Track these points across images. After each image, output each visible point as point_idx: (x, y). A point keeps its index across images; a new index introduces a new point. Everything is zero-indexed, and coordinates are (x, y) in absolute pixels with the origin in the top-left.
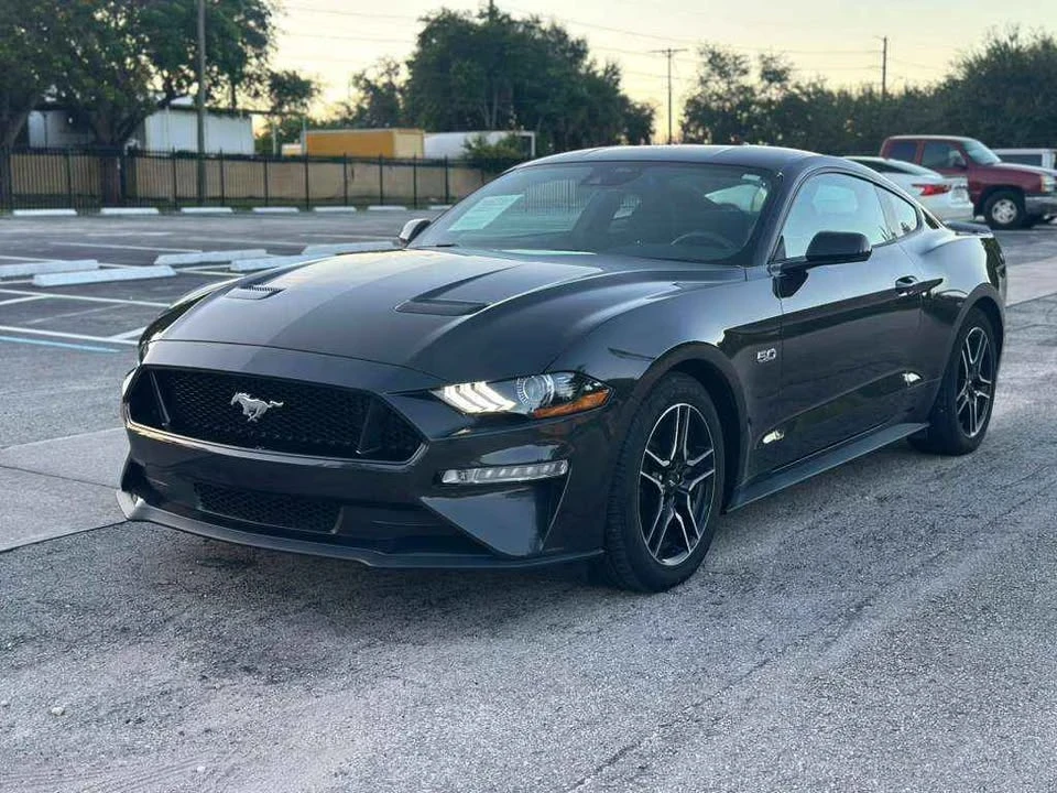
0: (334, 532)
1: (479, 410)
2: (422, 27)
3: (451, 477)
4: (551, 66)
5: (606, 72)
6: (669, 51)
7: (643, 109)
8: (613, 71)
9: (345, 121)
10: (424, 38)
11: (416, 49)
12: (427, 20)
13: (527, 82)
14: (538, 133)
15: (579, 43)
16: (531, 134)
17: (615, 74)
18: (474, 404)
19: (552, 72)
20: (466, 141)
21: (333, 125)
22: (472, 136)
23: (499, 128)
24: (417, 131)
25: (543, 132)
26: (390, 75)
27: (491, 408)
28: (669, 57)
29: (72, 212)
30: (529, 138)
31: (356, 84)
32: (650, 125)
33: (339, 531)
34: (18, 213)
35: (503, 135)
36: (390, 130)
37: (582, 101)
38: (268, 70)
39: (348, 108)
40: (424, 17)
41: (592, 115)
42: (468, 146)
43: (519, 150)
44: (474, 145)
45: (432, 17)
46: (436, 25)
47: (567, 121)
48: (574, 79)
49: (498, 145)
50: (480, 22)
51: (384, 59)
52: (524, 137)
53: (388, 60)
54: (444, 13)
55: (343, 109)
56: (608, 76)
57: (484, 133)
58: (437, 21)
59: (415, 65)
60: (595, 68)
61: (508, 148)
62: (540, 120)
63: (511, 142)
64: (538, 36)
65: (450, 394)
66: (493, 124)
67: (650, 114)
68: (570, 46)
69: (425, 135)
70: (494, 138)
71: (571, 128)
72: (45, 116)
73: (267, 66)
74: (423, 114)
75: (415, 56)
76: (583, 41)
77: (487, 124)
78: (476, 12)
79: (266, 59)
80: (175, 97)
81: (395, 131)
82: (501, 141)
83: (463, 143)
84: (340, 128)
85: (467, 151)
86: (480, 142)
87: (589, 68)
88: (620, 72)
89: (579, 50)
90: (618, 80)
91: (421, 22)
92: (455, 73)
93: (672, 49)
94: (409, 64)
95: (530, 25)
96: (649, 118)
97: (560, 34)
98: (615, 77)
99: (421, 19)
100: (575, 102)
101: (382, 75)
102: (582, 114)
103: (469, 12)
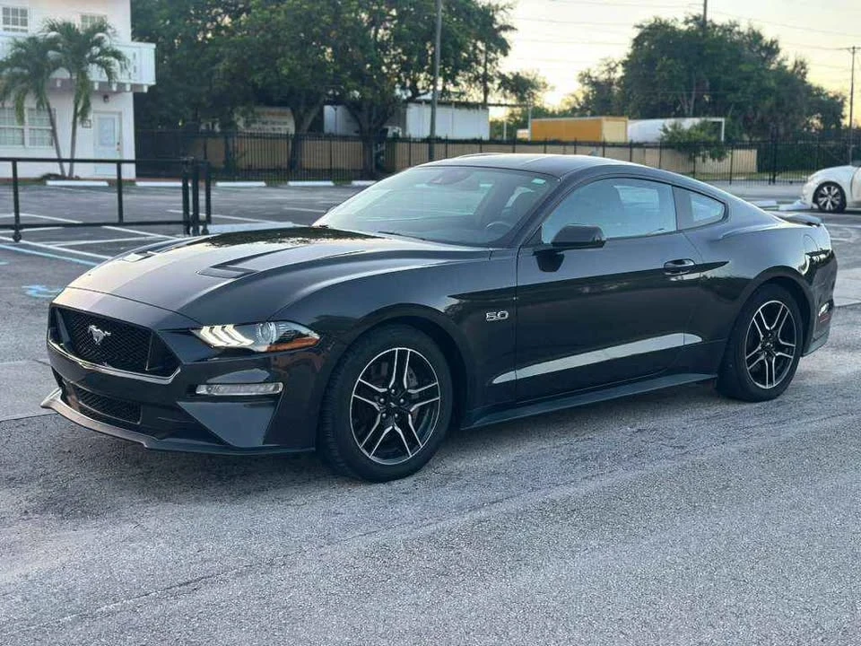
0: (139, 423)
1: (224, 344)
2: (636, 33)
3: (202, 390)
4: (743, 62)
5: (796, 66)
6: (854, 48)
7: (836, 97)
8: (801, 65)
9: (574, 110)
10: (637, 42)
11: (630, 51)
12: (641, 27)
13: (722, 76)
14: (729, 119)
15: (773, 43)
16: (722, 120)
17: (803, 67)
18: (221, 340)
19: (743, 67)
20: (664, 126)
21: (564, 114)
22: (669, 122)
23: (695, 115)
24: (623, 118)
25: (734, 118)
26: (609, 72)
27: (234, 344)
28: (854, 53)
29: (330, 183)
30: (720, 123)
31: (581, 81)
32: (842, 111)
33: (141, 423)
34: (291, 183)
35: (697, 121)
36: (599, 118)
37: (770, 91)
38: (498, 72)
39: (577, 99)
40: (638, 24)
41: (779, 104)
42: (665, 130)
43: (710, 134)
44: (670, 129)
45: (646, 25)
46: (648, 30)
47: (755, 109)
48: (763, 72)
49: (691, 129)
50: (684, 27)
51: (605, 60)
52: (714, 123)
53: (609, 61)
54: (656, 21)
55: (573, 99)
56: (797, 69)
57: (678, 120)
58: (650, 27)
59: (629, 64)
60: (785, 63)
61: (699, 132)
62: (732, 108)
63: (702, 127)
64: (736, 37)
65: (205, 333)
66: (691, 113)
67: (842, 102)
68: (764, 44)
69: (629, 121)
70: (688, 123)
71: (759, 115)
72: (336, 109)
73: (497, 69)
74: (631, 105)
75: (629, 56)
76: (776, 41)
77: (686, 112)
78: (682, 19)
79: (497, 64)
80: (420, 95)
81: (604, 118)
82: (695, 127)
83: (662, 128)
84: (571, 116)
85: (664, 134)
86: (674, 127)
87: (779, 64)
88: (807, 67)
89: (772, 49)
90: (805, 73)
91: (636, 29)
92: (660, 70)
93: (856, 46)
94: (625, 64)
95: (728, 29)
96: (841, 105)
97: (757, 37)
98: (802, 71)
99: (638, 27)
100: (764, 92)
101: (603, 72)
102: (769, 102)
103: (677, 20)
